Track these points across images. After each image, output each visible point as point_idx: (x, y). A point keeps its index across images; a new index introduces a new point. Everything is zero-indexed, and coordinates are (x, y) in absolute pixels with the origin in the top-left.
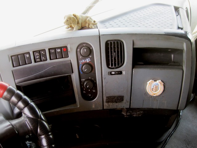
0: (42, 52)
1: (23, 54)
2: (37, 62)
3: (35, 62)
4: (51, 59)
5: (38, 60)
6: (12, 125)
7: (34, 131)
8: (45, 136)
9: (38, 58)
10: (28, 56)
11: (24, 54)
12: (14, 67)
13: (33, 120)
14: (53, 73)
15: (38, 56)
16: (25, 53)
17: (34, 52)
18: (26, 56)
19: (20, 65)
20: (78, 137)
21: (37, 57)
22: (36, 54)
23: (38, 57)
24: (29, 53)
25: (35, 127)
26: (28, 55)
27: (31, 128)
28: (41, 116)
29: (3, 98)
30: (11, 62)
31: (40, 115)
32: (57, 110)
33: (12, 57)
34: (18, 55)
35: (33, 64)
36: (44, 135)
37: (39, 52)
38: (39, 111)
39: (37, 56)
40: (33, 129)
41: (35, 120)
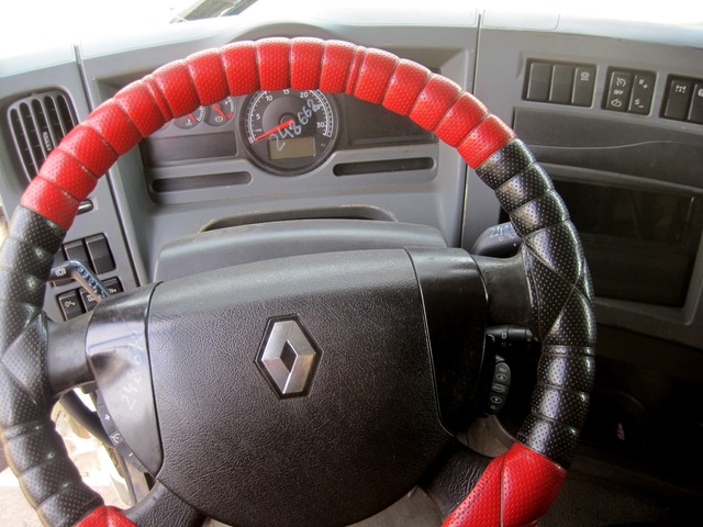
0: (641, 82)
1: (571, 67)
2: (608, 109)
3: (604, 106)
4: (662, 115)
5: (617, 103)
6: (478, 268)
7: (542, 318)
8: (573, 350)
9: (618, 96)
10: (585, 76)
11: (573, 66)
12: (524, 97)
13: (555, 280)
14: (652, 164)
15: (620, 88)
16: (578, 65)
17: (611, 70)
18: (579, 77)
19: (547, 101)
20: (621, 434)
21: (617, 92)
22: (615, 80)
23: (621, 92)
24: (592, 69)
25: (551, 306)
26: (588, 75)
27: (536, 304)
28: (582, 281)
29: (478, 173)
30: (522, 78)
31: (583, 278)
32: (606, 304)
33: (530, 61)
34: (552, 63)
35: (594, 110)
36: (568, 344)
37: (632, 75)
38: (583, 263)
39: (615, 87)
40: (542, 311)
41: (559, 283)
